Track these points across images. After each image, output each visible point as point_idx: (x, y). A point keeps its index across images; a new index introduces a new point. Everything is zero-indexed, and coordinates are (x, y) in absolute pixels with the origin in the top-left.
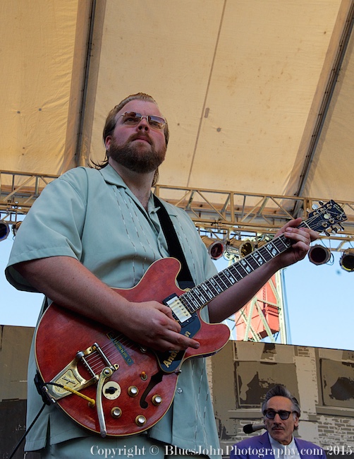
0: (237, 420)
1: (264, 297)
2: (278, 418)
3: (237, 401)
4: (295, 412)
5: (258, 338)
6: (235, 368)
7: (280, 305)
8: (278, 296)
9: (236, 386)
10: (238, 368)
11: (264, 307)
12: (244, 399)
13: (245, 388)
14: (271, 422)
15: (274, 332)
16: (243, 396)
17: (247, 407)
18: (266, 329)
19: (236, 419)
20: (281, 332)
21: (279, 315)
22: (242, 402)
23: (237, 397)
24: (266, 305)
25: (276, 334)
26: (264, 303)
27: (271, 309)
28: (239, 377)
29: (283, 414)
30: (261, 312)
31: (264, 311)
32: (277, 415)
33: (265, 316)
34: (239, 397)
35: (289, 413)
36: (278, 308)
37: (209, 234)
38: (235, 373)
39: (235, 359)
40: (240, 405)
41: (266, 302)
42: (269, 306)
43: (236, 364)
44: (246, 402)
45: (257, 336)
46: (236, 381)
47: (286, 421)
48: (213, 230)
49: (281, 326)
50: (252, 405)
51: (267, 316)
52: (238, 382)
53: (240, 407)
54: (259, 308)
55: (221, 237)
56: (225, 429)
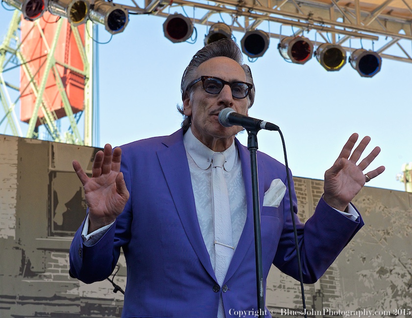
0: (47, 252)
1: (66, 59)
3: (50, 226)
5: (52, 117)
6: (51, 180)
7: (89, 72)
8: (86, 59)
9: (50, 206)
10: (54, 180)
11: (65, 72)
12: (60, 222)
13: (61, 209)
15: (75, 111)
16: (59, 220)
17: (62, 235)
18: (64, 106)
19: (45, 250)
20: (86, 111)
21: (86, 87)
22: (56, 227)
23: (50, 220)
24: (68, 71)
25: (78, 114)
26: (66, 69)
27: (74, 77)
28: (55, 193)
30: (59, 82)
31: (64, 80)
33: (65, 86)
34: (53, 220)
36: (84, 78)
38: (50, 187)
39: (51, 168)
40: (53, 231)
41: (69, 66)
42: (72, 72)
43: (53, 174)
44: (62, 228)
45: (50, 115)
46: (50, 199)
49: (86, 103)
50: (69, 232)
51: (68, 86)
52: (53, 199)
53: (52, 235)
54: (57, 74)
56: (29, 263)
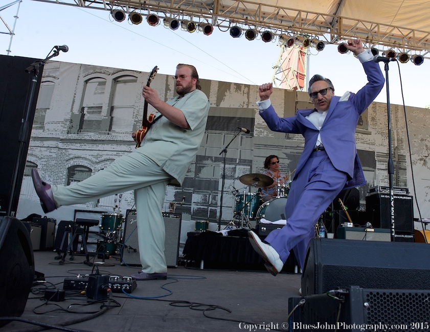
2: (320, 96)
4: (331, 88)
8: (305, 69)
10: (297, 104)
14: (316, 100)
18: (297, 86)
21: (304, 79)
26: (297, 73)
27: (300, 75)
29: (322, 92)
31: (297, 76)
32: (319, 94)
35: (326, 89)
36: (304, 75)
37: (286, 33)
39: (296, 100)
41: (299, 71)
47: (325, 96)
48: (289, 31)
49: (304, 85)
51: (298, 79)
54: (294, 75)
55: (292, 35)
